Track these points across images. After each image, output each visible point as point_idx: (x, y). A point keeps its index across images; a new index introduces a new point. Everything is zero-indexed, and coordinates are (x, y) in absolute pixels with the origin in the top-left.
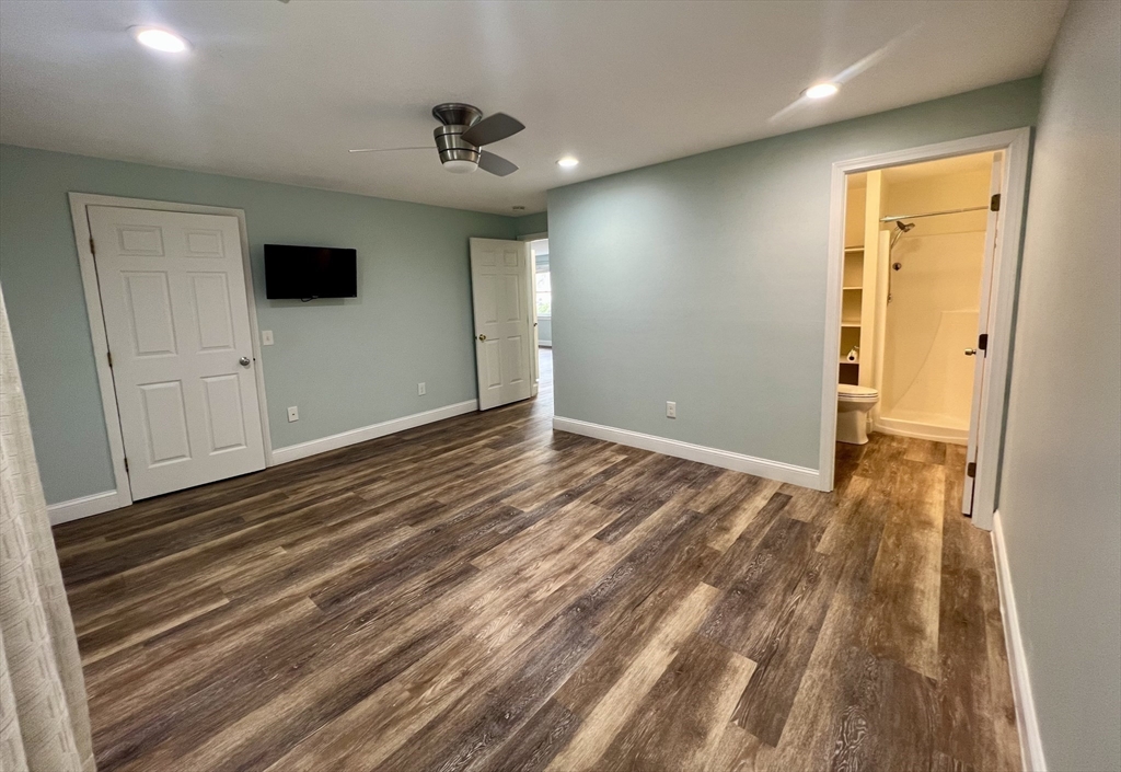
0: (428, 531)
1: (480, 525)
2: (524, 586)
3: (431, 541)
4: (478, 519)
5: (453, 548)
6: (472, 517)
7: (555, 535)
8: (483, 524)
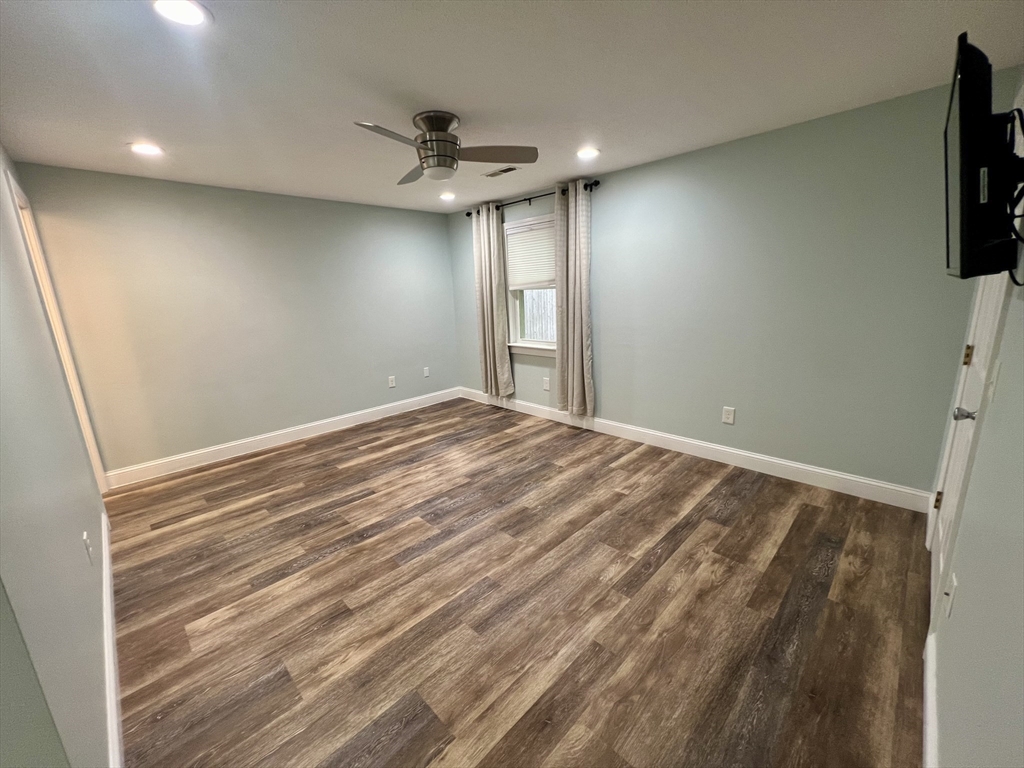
0: (508, 502)
1: (463, 505)
2: (439, 469)
3: (503, 493)
4: (465, 512)
5: (484, 489)
6: (471, 513)
7: (404, 495)
8: (461, 506)
